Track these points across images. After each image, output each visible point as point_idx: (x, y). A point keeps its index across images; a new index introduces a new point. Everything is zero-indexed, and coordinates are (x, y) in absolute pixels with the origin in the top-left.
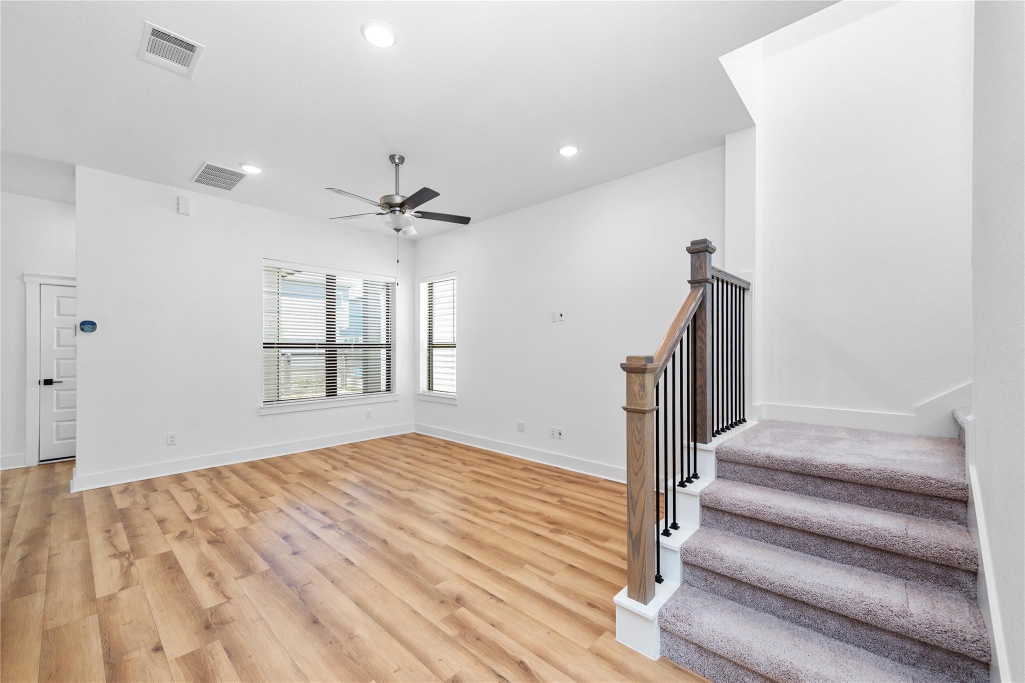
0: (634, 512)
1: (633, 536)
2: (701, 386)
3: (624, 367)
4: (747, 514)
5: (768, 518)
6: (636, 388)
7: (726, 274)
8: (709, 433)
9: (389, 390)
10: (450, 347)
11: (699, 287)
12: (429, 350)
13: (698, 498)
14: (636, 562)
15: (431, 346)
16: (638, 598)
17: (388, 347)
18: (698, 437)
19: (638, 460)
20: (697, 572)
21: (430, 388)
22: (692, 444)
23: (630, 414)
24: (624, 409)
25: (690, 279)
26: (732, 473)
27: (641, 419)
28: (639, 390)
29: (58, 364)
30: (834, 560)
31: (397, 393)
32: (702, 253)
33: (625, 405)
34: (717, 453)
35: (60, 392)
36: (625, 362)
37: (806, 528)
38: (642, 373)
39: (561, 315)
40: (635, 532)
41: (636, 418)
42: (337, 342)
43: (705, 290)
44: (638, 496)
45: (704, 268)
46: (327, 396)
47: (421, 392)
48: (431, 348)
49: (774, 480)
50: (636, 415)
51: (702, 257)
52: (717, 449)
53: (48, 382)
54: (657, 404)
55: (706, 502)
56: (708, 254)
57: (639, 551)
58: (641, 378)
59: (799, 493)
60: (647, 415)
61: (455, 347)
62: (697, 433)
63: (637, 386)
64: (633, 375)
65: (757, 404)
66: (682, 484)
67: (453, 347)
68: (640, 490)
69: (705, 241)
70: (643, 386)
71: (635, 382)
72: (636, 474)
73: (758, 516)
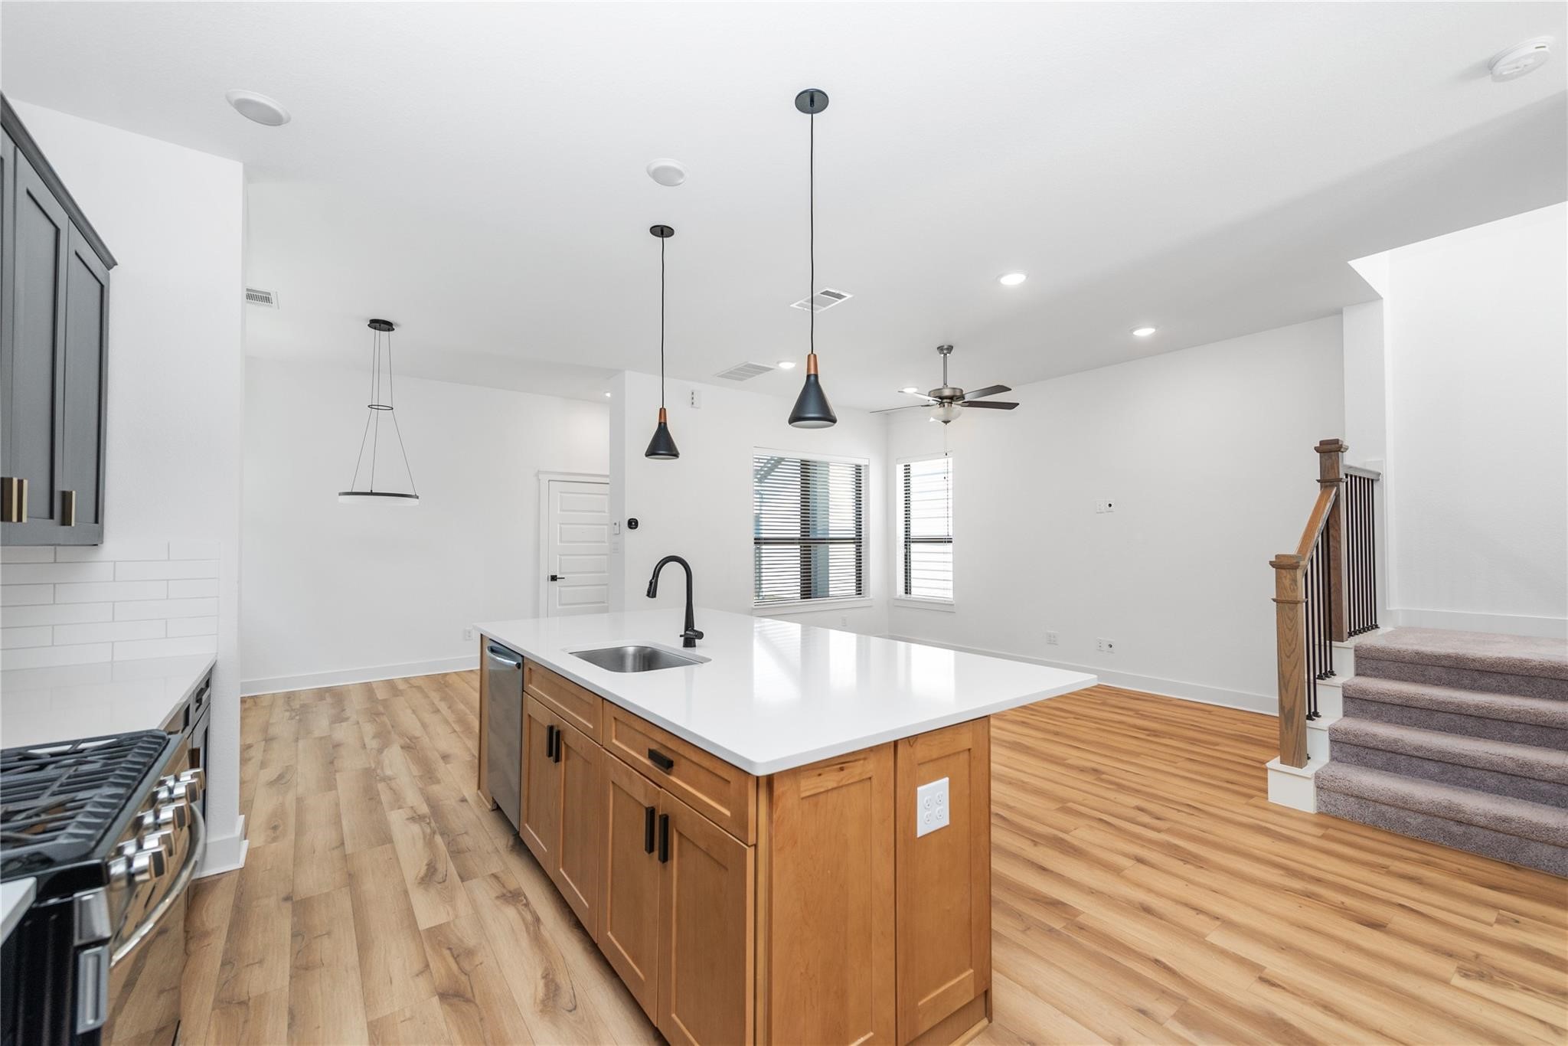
0: (1287, 690)
1: (1286, 710)
2: (1335, 584)
3: (1272, 564)
4: (1398, 702)
5: (1422, 704)
6: (1287, 582)
7: (1356, 469)
8: (1345, 635)
9: (860, 594)
10: (942, 542)
11: (1332, 486)
12: (906, 545)
13: (1341, 689)
14: (1290, 733)
15: (908, 541)
16: (1293, 762)
17: (858, 541)
18: (1333, 636)
19: (1290, 645)
20: (1347, 749)
21: (907, 591)
22: (1328, 642)
23: (1280, 605)
24: (1274, 600)
25: (1319, 479)
26: (1374, 671)
27: (1292, 610)
28: (1291, 584)
29: (560, 560)
30: (1493, 739)
31: (871, 597)
32: (1333, 453)
33: (1275, 597)
34: (1355, 651)
35: (562, 589)
36: (1274, 559)
37: (1463, 711)
38: (1293, 569)
39: (1110, 505)
40: (1287, 707)
41: (1287, 608)
42: (811, 537)
43: (1338, 489)
44: (1291, 675)
45: (1336, 468)
46: (801, 598)
47: (898, 597)
48: (908, 544)
49: (1424, 676)
50: (1286, 606)
51: (1334, 458)
52: (1356, 647)
53: (554, 578)
54: (1307, 597)
55: (1350, 693)
56: (1340, 453)
57: (1292, 722)
58: (1292, 574)
59: (1453, 687)
60: (1299, 605)
61: (951, 542)
62: (1331, 632)
63: (1288, 580)
64: (1283, 571)
65: (1391, 608)
66: (1320, 677)
67: (948, 542)
68: (1293, 670)
69: (1336, 441)
70: (1294, 581)
71: (1285, 577)
72: (1289, 657)
73: (1410, 703)
